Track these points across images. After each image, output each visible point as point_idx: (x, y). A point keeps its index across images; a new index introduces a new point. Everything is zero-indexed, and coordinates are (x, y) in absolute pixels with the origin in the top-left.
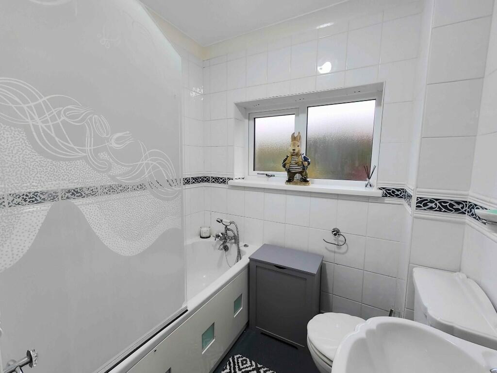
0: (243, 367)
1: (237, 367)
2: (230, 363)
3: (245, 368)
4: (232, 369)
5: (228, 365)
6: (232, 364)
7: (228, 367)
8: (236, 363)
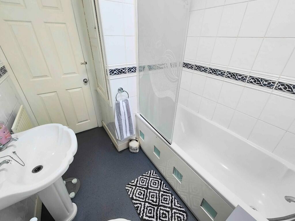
0: (176, 216)
1: (177, 212)
2: (181, 207)
3: (175, 217)
4: (177, 208)
5: (180, 206)
6: (179, 209)
7: (178, 205)
8: (179, 212)
